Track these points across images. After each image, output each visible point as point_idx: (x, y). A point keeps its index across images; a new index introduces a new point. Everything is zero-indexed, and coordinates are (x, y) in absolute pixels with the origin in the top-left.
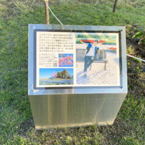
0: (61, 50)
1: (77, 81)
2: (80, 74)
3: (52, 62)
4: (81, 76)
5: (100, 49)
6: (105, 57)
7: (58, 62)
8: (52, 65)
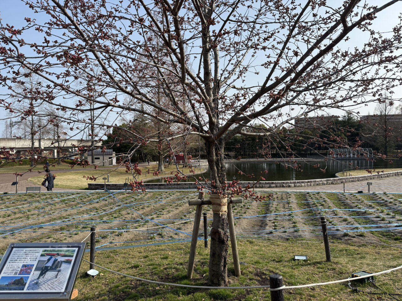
0: (26, 261)
1: (28, 287)
2: (33, 281)
3: (14, 272)
4: (33, 283)
5: (59, 260)
6: (60, 267)
7: (19, 272)
8: (13, 273)
